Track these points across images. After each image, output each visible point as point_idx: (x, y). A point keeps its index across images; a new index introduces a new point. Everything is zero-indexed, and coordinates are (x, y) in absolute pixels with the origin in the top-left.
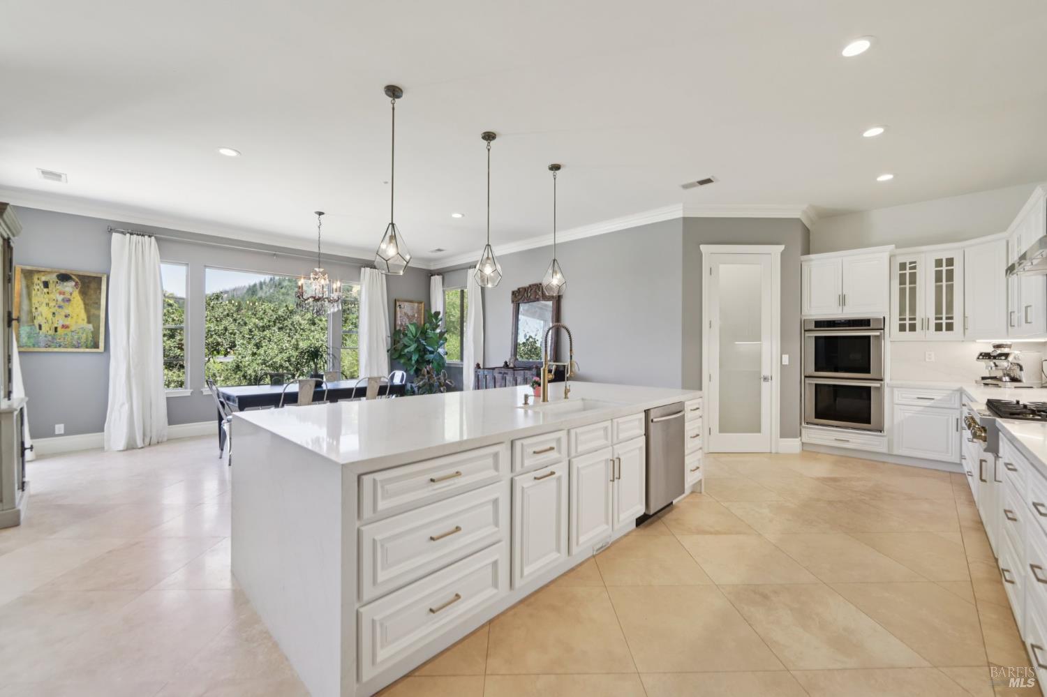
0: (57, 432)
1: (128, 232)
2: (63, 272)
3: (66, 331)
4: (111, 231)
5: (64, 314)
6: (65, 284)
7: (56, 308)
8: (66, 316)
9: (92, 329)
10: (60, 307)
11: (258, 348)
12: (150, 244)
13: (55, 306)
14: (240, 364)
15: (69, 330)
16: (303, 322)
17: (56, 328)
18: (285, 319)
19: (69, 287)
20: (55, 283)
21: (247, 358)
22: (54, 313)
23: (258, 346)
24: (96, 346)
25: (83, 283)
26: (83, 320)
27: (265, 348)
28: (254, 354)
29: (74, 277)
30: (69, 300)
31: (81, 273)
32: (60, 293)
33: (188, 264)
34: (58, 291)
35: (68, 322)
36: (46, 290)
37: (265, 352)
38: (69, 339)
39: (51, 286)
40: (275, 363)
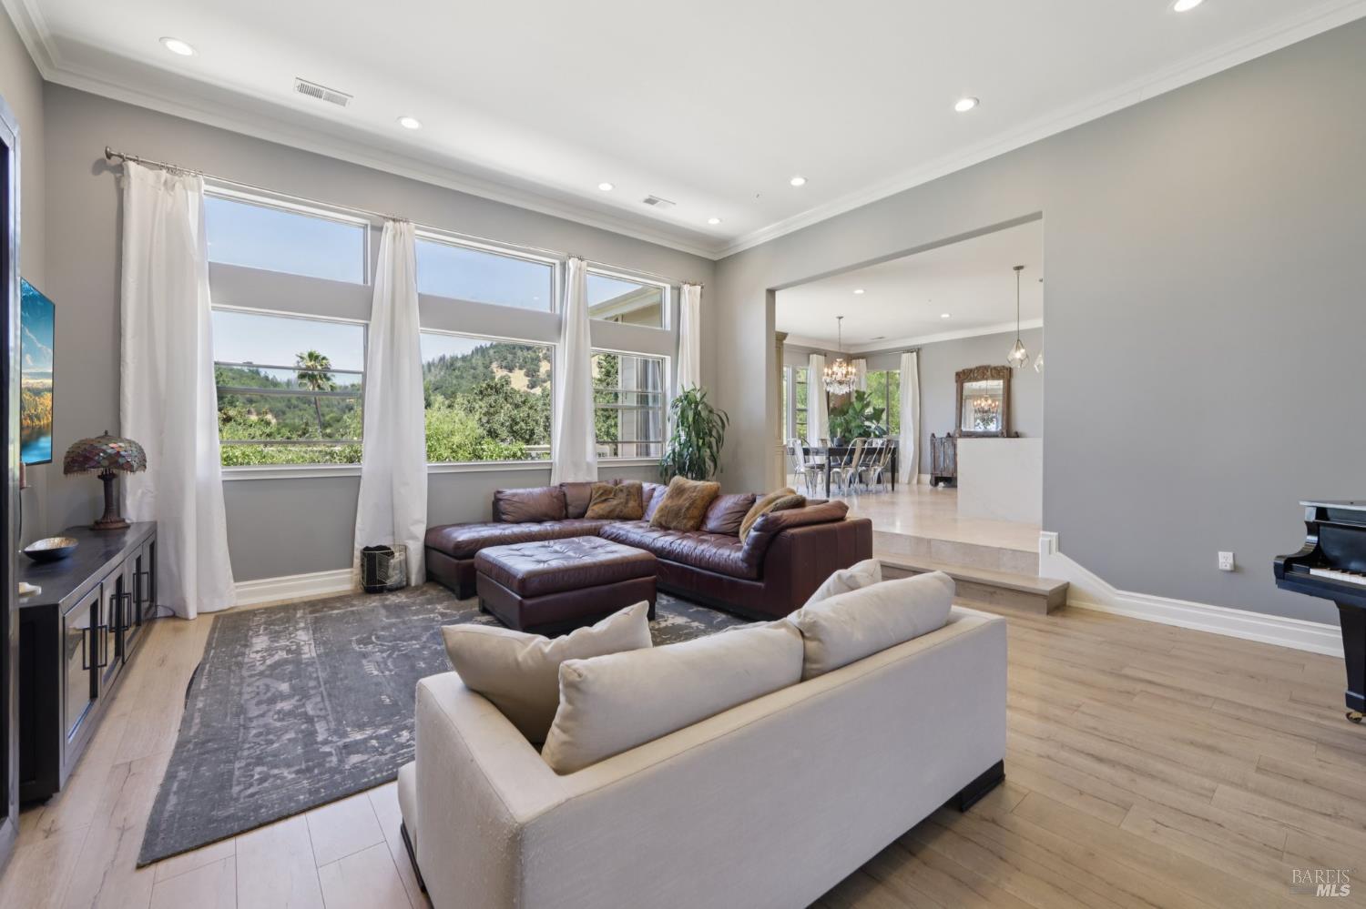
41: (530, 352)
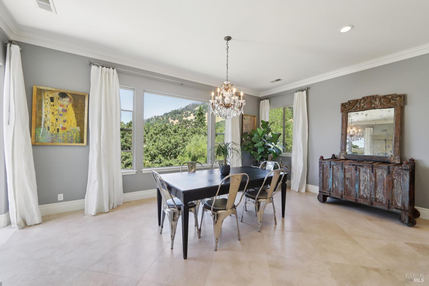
0: (59, 200)
1: (101, 66)
2: (62, 91)
3: (65, 131)
4: (91, 64)
5: (63, 120)
6: (64, 99)
7: (58, 116)
8: (64, 121)
9: (80, 131)
10: (60, 115)
11: (155, 142)
12: (113, 73)
13: (57, 115)
14: (148, 149)
15: (66, 130)
16: (171, 131)
17: (58, 129)
18: (164, 130)
19: (66, 101)
20: (58, 98)
21: (151, 147)
22: (57, 119)
23: (155, 141)
24: (82, 141)
25: (74, 99)
26: (74, 124)
27: (158, 142)
28: (153, 145)
29: (69, 95)
30: (66, 111)
31: (73, 93)
32: (61, 106)
33: (134, 89)
34: (59, 104)
35: (65, 125)
36: (52, 103)
37: (158, 144)
38: (66, 137)
39: (55, 100)
40: (162, 148)
41: (180, 114)
